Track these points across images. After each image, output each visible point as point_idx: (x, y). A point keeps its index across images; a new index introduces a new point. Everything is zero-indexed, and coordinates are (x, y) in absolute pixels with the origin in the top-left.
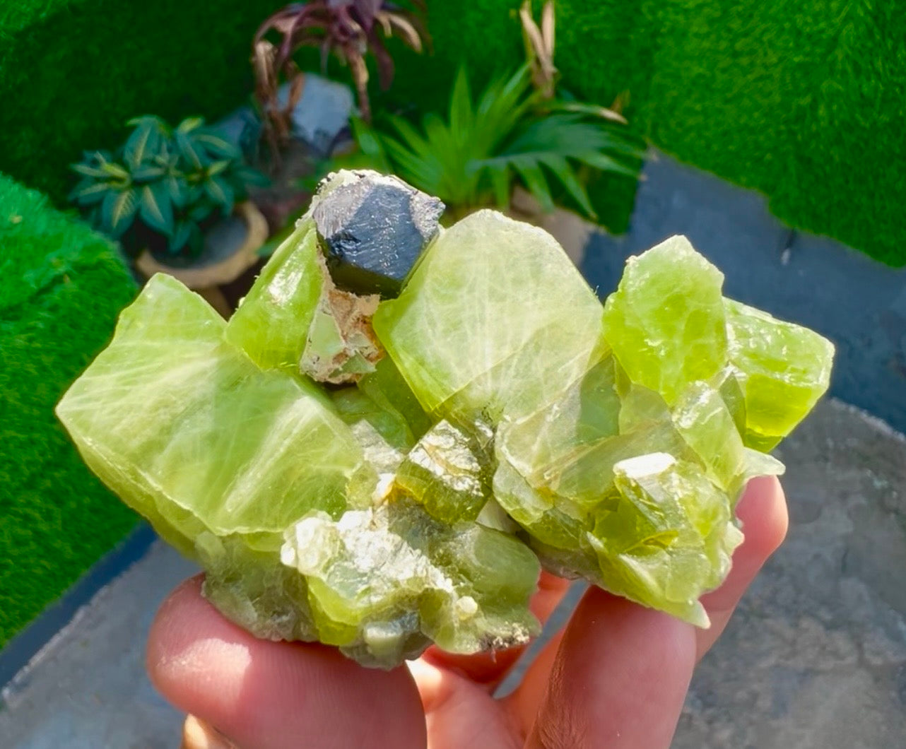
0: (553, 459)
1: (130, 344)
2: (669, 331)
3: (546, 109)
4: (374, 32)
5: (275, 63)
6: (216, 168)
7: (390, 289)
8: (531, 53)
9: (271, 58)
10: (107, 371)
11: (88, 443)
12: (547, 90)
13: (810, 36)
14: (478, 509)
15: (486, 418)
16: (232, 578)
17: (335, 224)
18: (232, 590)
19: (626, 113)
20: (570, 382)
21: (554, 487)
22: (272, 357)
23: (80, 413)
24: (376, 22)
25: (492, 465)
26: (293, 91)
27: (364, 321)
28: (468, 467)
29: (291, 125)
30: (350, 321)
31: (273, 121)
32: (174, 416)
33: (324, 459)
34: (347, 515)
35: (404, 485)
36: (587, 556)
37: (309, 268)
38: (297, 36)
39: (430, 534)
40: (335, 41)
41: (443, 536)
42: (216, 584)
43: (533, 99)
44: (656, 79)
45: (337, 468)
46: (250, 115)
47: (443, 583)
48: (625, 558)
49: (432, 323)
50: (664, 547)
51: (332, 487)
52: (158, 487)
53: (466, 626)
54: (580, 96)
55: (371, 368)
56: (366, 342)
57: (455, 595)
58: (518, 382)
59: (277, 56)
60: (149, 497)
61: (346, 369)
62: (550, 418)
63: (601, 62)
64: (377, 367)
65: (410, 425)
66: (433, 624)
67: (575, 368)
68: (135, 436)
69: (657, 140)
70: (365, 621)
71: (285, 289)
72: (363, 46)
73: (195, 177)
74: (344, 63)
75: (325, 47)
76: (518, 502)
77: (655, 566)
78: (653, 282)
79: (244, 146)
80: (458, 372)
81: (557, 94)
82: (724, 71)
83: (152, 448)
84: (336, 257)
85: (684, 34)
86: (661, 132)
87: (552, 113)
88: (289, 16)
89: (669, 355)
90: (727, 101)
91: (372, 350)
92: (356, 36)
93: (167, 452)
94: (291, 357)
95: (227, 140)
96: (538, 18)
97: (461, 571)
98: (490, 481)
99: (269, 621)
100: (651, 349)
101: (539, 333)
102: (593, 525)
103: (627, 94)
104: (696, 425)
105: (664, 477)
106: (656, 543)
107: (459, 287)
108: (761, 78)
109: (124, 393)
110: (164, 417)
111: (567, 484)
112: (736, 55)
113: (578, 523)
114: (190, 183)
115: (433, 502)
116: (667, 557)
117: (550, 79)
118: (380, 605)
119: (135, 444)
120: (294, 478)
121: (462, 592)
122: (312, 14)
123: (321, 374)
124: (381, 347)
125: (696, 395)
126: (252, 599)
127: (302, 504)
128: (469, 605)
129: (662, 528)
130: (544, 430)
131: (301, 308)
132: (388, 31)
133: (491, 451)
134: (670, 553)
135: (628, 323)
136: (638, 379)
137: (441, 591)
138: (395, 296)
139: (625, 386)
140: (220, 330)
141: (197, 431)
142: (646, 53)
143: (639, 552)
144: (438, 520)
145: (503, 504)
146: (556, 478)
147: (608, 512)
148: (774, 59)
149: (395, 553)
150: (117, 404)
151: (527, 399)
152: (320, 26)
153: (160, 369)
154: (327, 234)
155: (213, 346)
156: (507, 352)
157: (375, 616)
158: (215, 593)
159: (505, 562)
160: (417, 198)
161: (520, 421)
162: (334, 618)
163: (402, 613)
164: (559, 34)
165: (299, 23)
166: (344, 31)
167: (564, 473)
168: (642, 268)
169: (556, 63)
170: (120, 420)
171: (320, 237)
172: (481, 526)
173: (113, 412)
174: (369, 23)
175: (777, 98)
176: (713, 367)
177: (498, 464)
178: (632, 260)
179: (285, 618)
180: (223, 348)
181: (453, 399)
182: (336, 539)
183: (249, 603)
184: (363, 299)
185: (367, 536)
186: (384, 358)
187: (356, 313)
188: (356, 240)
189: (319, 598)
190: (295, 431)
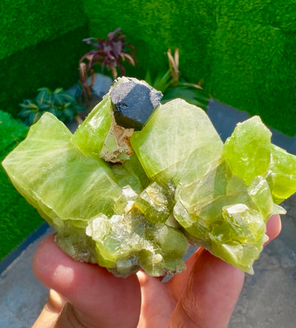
0: (198, 203)
1: (33, 139)
2: (250, 155)
3: (176, 85)
4: (119, 59)
5: (87, 69)
6: (67, 105)
7: (138, 127)
8: (171, 66)
9: (85, 68)
10: (24, 149)
11: (14, 177)
12: (176, 78)
13: (262, 60)
14: (166, 219)
15: (172, 183)
16: (66, 236)
17: (119, 98)
18: (66, 241)
19: (203, 86)
20: (208, 172)
21: (198, 214)
22: (89, 150)
23: (11, 165)
24: (120, 56)
25: (173, 202)
26: (93, 79)
27: (127, 139)
28: (163, 202)
29: (92, 90)
30: (122, 138)
31: (86, 89)
32: (49, 170)
33: (106, 193)
34: (113, 216)
35: (137, 206)
36: (208, 242)
37: (106, 116)
38: (94, 61)
39: (146, 227)
40: (106, 63)
41: (151, 228)
42: (61, 237)
43: (172, 81)
44: (212, 75)
45: (111, 197)
46: (78, 87)
47: (149, 248)
48: (224, 245)
49: (154, 142)
50: (241, 243)
51: (109, 205)
52: (40, 198)
53: (158, 266)
54: (187, 80)
55: (128, 158)
56: (127, 147)
57: (154, 253)
58: (186, 169)
59: (87, 68)
60: (36, 201)
61: (118, 157)
62: (198, 186)
63: (194, 69)
64: (130, 157)
65: (141, 182)
66: (144, 263)
67: (211, 166)
68: (32, 177)
69: (213, 95)
70: (117, 260)
71: (96, 123)
72: (115, 64)
73: (60, 108)
74: (109, 70)
75: (103, 65)
76: (183, 218)
77: (237, 250)
78: (246, 134)
79: (76, 98)
80: (162, 163)
81: (180, 80)
82: (234, 72)
83: (38, 182)
84: (118, 112)
85: (221, 60)
86: (214, 92)
87: (178, 86)
88: (91, 54)
89: (250, 164)
90: (236, 82)
91: (129, 150)
92: (113, 61)
93: (44, 184)
94: (97, 151)
95: (71, 95)
96: (173, 55)
97: (157, 243)
98: (172, 208)
99: (80, 255)
100: (243, 162)
101: (196, 150)
102: (211, 230)
103: (202, 80)
104: (257, 194)
105: (243, 214)
106: (237, 241)
107: (165, 129)
108: (247, 74)
109: (30, 159)
110: (44, 170)
111: (203, 213)
112: (238, 66)
113: (205, 228)
114: (59, 110)
115: (148, 215)
116: (242, 247)
117: (177, 74)
118: (124, 255)
119: (32, 180)
120: (93, 200)
121: (156, 252)
122: (99, 54)
123: (108, 158)
124: (132, 150)
125: (258, 181)
126: (74, 245)
127: (96, 211)
128: (159, 257)
129: (240, 235)
130: (196, 190)
131: (101, 132)
132: (124, 59)
133: (173, 197)
134: (243, 246)
135: (235, 150)
136: (235, 173)
137: (149, 251)
138: (140, 130)
139: (230, 175)
140: (70, 137)
141: (56, 177)
142: (208, 66)
143: (230, 244)
144: (149, 221)
145: (177, 219)
146: (199, 210)
147: (217, 225)
148: (251, 68)
149: (132, 234)
150: (26, 163)
151: (190, 177)
152: (102, 58)
153: (44, 151)
154: (115, 102)
155: (66, 143)
156: (183, 156)
157: (121, 259)
158: (60, 241)
159: (175, 241)
160: (152, 91)
161: (186, 186)
162: (105, 258)
163: (133, 257)
164: (180, 60)
165: (94, 56)
166: (109, 59)
167: (203, 208)
168: (243, 127)
169: (179, 70)
170: (26, 170)
171: (112, 103)
172: (167, 226)
173: (24, 166)
174: (117, 57)
175: (252, 81)
176: (265, 170)
177: (176, 202)
178: (239, 124)
179: (86, 254)
180: (70, 145)
181: (160, 174)
182: (108, 227)
183: (72, 247)
184: (127, 130)
185: (121, 225)
186: (134, 154)
187: (124, 136)
188: (126, 106)
189: (100, 249)
190: (96, 181)
